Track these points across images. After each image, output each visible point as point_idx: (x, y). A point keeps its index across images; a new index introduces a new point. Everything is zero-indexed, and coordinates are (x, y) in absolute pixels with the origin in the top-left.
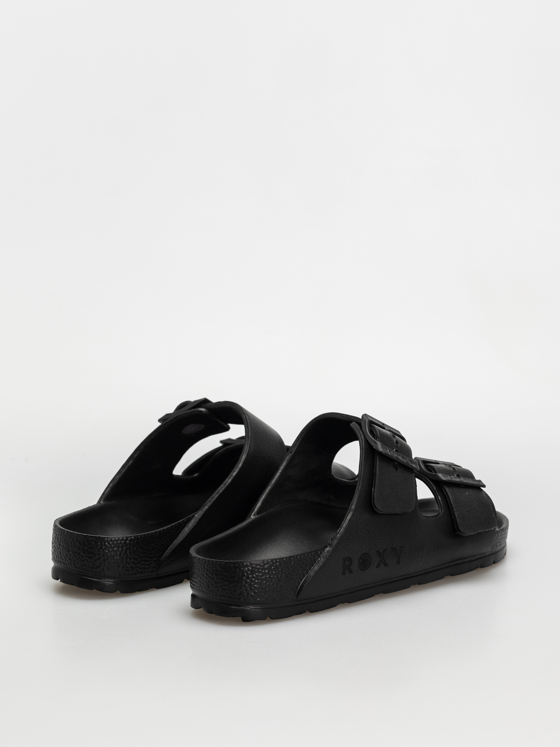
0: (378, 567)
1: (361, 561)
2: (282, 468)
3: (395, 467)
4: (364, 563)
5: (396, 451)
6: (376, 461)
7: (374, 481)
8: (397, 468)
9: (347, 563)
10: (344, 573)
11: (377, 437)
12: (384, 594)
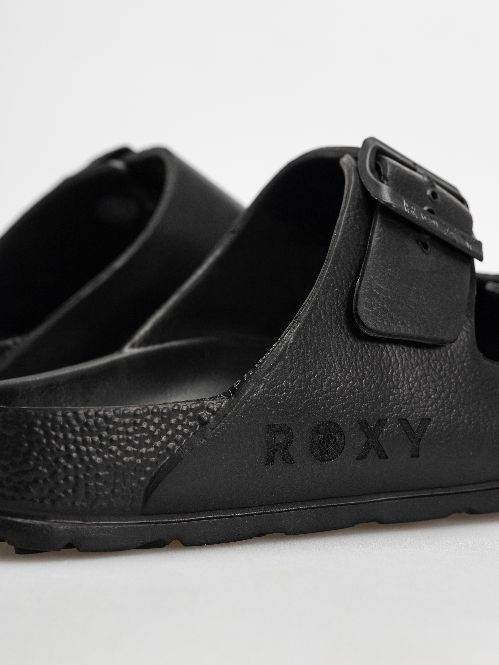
0: (361, 457)
1: (316, 438)
2: (210, 261)
3: (422, 243)
4: (325, 445)
5: (430, 211)
6: (375, 224)
7: (364, 264)
8: (425, 246)
9: (280, 438)
10: (270, 462)
11: (385, 176)
12: (381, 525)
